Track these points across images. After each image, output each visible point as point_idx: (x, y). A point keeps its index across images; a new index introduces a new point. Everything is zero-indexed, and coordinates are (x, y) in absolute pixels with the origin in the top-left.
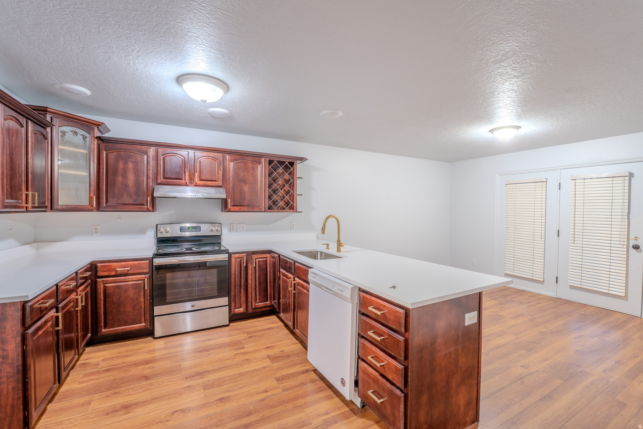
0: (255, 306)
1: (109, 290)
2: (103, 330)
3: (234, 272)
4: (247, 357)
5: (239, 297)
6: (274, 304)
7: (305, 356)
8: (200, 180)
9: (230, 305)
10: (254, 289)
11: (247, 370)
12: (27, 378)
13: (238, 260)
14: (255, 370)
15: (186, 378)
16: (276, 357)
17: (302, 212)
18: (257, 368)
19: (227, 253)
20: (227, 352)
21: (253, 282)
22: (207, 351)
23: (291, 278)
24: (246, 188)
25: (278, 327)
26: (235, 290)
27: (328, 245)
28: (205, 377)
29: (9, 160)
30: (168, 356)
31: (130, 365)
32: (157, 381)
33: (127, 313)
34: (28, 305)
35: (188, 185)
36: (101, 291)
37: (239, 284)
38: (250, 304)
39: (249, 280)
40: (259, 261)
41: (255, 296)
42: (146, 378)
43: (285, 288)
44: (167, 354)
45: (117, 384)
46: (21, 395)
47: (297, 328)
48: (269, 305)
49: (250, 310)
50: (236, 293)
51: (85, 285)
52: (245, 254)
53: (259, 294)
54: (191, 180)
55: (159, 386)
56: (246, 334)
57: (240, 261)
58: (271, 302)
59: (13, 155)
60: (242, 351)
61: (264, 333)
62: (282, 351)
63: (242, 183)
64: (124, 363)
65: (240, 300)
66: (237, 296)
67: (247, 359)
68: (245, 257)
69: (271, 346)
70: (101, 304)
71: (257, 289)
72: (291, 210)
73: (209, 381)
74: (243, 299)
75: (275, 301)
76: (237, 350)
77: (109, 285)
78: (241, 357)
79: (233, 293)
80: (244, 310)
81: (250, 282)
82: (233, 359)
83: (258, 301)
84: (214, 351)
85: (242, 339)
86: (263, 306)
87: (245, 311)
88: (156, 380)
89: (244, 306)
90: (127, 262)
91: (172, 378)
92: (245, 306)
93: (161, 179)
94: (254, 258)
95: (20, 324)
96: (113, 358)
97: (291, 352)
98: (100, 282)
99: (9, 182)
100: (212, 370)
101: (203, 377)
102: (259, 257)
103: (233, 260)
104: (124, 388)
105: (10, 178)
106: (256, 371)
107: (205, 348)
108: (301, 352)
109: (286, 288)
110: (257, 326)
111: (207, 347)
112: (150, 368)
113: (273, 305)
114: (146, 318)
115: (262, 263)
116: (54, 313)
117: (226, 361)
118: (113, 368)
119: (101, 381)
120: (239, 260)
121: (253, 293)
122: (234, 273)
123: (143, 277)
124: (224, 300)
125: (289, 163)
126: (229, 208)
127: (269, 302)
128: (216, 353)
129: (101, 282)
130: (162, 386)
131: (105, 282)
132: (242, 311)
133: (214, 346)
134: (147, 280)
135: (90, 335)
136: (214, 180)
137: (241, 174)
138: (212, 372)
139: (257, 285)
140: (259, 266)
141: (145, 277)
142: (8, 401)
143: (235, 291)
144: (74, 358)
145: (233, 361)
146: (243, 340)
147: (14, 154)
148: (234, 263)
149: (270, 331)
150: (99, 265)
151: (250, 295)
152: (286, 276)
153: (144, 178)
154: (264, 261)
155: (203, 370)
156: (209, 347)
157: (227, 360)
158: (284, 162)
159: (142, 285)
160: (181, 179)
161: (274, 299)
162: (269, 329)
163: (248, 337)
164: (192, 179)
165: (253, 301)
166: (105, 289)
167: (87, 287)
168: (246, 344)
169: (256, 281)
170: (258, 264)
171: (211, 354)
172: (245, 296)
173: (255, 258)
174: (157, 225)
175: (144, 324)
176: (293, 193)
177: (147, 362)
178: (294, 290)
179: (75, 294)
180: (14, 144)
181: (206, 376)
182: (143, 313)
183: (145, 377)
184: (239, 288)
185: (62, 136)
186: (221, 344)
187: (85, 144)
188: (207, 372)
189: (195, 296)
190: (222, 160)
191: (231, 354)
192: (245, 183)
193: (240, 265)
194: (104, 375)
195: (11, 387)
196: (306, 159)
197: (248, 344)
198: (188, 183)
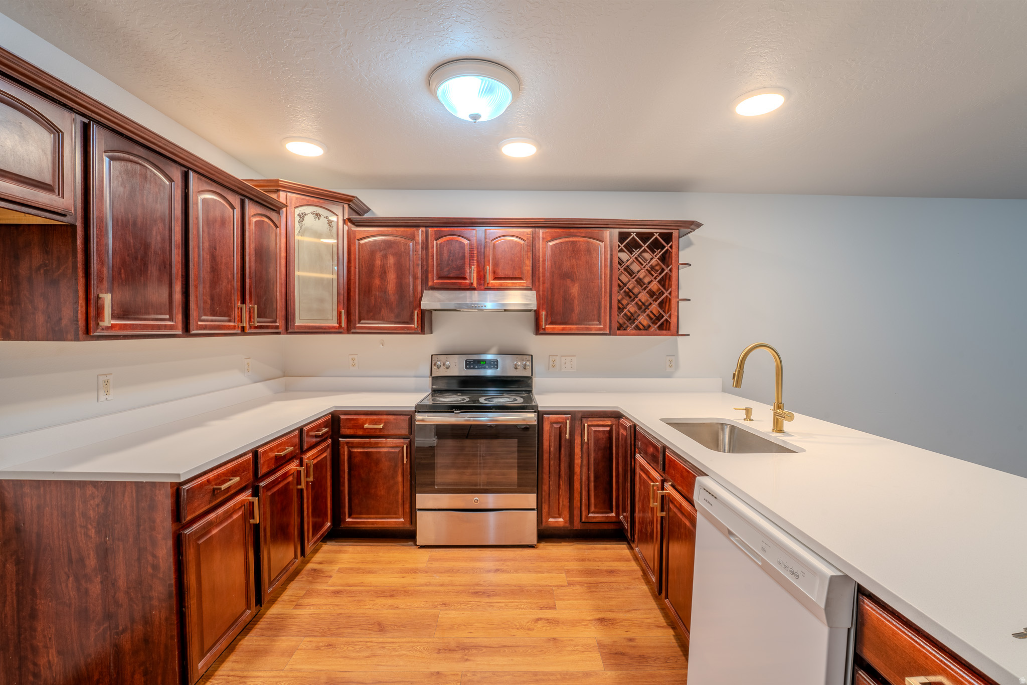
0: (587, 517)
1: (355, 457)
2: (348, 520)
3: (548, 448)
4: (557, 632)
5: (557, 496)
6: (622, 520)
7: (683, 672)
8: (495, 279)
9: (539, 509)
10: (585, 485)
11: (551, 669)
12: (185, 607)
13: (555, 426)
14: (567, 674)
15: (439, 651)
16: (616, 654)
17: (688, 335)
18: (572, 668)
19: (535, 412)
20: (522, 608)
21: (584, 470)
22: (489, 596)
23: (657, 481)
24: (575, 290)
25: (629, 573)
26: (549, 482)
27: (748, 411)
28: (470, 660)
29: (208, 257)
30: (426, 588)
31: (368, 592)
32: (394, 640)
33: (378, 498)
34: (184, 489)
35: (474, 289)
36: (344, 458)
37: (557, 471)
38: (576, 512)
39: (575, 465)
40: (595, 431)
41: (587, 498)
42: (381, 627)
43: (644, 498)
44: (426, 585)
45: (337, 627)
46: (175, 633)
47: (667, 597)
48: (614, 520)
49: (577, 525)
50: (551, 489)
51: (320, 448)
52: (569, 416)
53: (595, 495)
54: (480, 279)
55: (393, 653)
56: (564, 575)
57: (560, 427)
58: (618, 515)
59: (215, 249)
60: (550, 614)
61: (599, 579)
62: (631, 640)
63: (568, 280)
64: (362, 585)
65: (559, 503)
66: (552, 494)
67: (554, 639)
68: (568, 421)
69: (609, 620)
70: (344, 478)
71: (592, 485)
72: (664, 332)
73: (474, 673)
74: (564, 502)
75: (625, 514)
76: (541, 608)
77: (355, 450)
78: (544, 628)
79: (545, 488)
80: (565, 522)
81: (577, 469)
82: (529, 629)
83: (592, 509)
84: (499, 601)
85: (556, 584)
86: (603, 520)
87: (567, 525)
88: (393, 638)
89: (566, 513)
90: (379, 416)
91: (417, 642)
92: (568, 516)
93: (433, 281)
94: (586, 425)
95: (170, 519)
96: (352, 569)
97: (650, 647)
98: (343, 445)
99: (208, 290)
100: (485, 647)
101: (466, 657)
102: (595, 423)
103: (547, 427)
104: (345, 639)
105: (211, 284)
106: (567, 677)
107: (485, 588)
108: (674, 654)
109: (646, 499)
110: (588, 560)
111: (490, 588)
112: (392, 607)
113: (620, 522)
114: (405, 511)
115: (601, 435)
116: (248, 496)
117: (514, 632)
118: (345, 591)
119: (322, 611)
120: (558, 426)
121: (584, 493)
122: (548, 450)
123: (402, 442)
124: (531, 500)
125: (661, 234)
126: (543, 327)
127: (613, 515)
128: (501, 605)
129: (345, 445)
130: (398, 656)
131: (350, 445)
132: (562, 525)
133: (502, 588)
134: (407, 447)
135: (329, 524)
136: (518, 278)
137: (567, 264)
138: (484, 650)
139: (592, 479)
140: (597, 441)
141: (404, 443)
142: (161, 636)
143: (549, 484)
144: (294, 562)
145: (528, 634)
146: (556, 586)
147: (218, 248)
148: (548, 430)
149: (613, 579)
150: (342, 417)
151: (577, 496)
152: (647, 473)
153: (409, 279)
154: (605, 432)
155: (471, 640)
156: (493, 588)
157: (518, 629)
158: (652, 234)
159: (400, 455)
160: (465, 278)
161: (624, 511)
162: (611, 572)
163: (568, 582)
164: (481, 277)
165: (583, 508)
166: (350, 454)
167: (323, 451)
168: (561, 599)
169: (588, 469)
170: (595, 437)
171: (492, 606)
172: (567, 496)
173: (589, 426)
174: (432, 355)
175: (402, 520)
176: (669, 296)
177: (392, 593)
178: (662, 510)
179: (297, 462)
180: (217, 234)
181: (472, 658)
182: (400, 501)
183: (380, 624)
184: (557, 480)
185: (300, 222)
186: (515, 586)
187: (331, 231)
188: (477, 647)
189: (480, 485)
190: (531, 239)
191: (528, 616)
192: (573, 280)
193: (558, 436)
194: (330, 601)
195: (163, 616)
196: (699, 225)
197: (564, 600)
198: (475, 285)
